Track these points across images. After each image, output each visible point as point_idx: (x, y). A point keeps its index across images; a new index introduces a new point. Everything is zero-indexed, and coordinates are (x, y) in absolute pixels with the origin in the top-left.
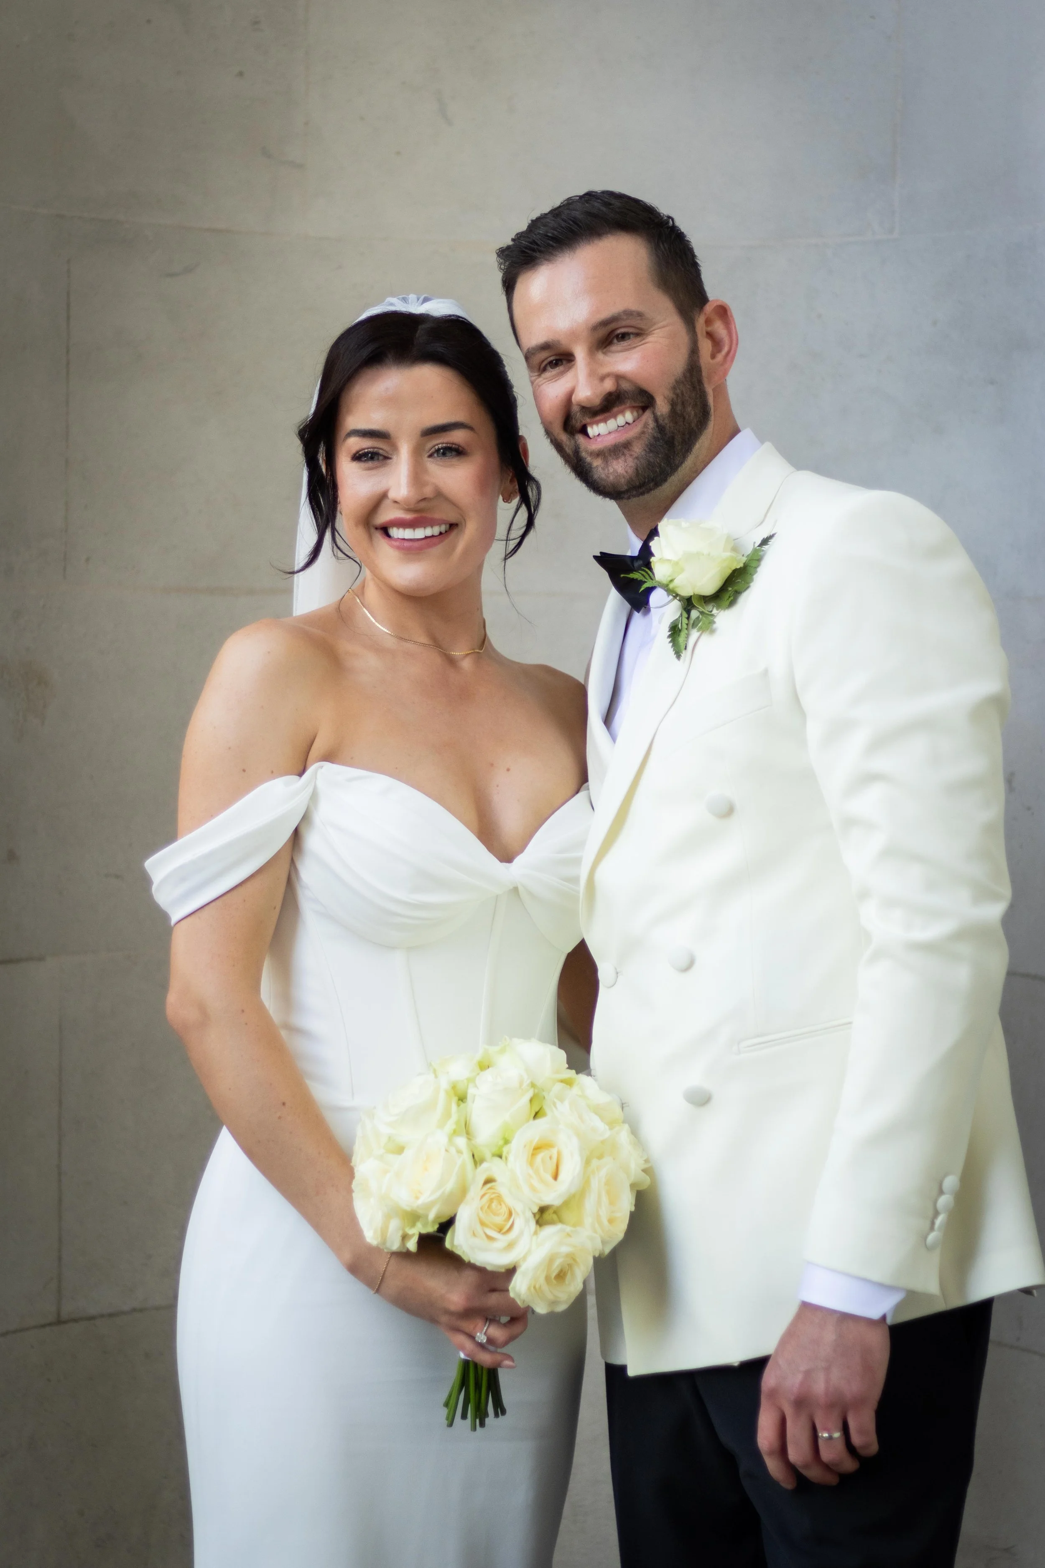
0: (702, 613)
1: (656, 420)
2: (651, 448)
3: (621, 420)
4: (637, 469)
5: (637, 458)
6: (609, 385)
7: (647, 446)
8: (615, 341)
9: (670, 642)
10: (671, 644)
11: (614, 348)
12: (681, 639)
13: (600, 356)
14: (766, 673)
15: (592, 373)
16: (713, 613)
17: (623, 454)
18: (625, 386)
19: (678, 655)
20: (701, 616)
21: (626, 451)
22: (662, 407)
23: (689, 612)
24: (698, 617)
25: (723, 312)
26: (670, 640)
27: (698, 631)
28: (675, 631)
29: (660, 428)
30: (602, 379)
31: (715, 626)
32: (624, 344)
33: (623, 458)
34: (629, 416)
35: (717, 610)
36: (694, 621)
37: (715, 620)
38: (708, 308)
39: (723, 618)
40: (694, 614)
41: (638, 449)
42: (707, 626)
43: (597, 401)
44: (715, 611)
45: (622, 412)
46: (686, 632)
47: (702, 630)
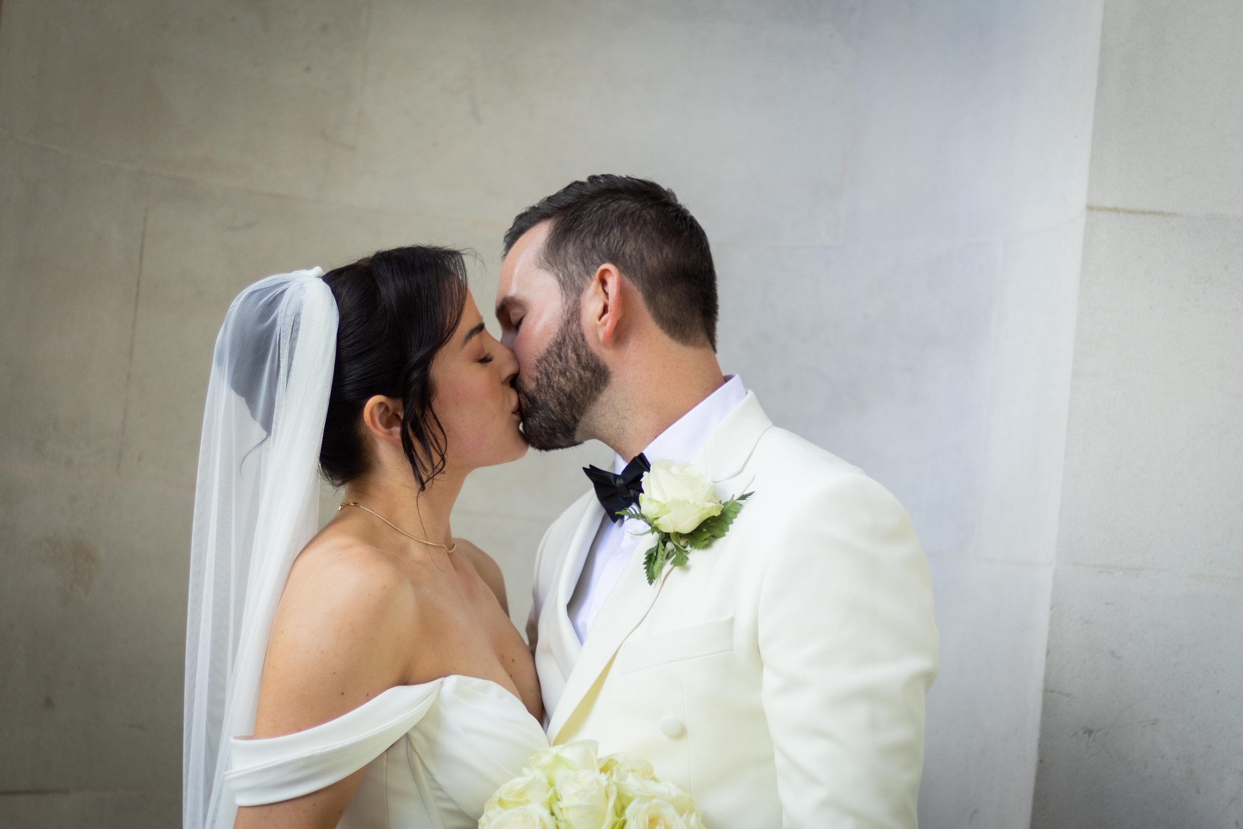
0: (676, 546)
9: (645, 568)
10: (646, 570)
12: (656, 567)
14: (732, 621)
16: (687, 549)
19: (651, 579)
20: (675, 550)
23: (665, 544)
24: (673, 550)
26: (645, 566)
27: (671, 564)
28: (651, 558)
31: (689, 563)
35: (691, 547)
36: (669, 553)
37: (689, 556)
39: (695, 556)
40: (670, 546)
42: (681, 561)
44: (688, 548)
46: (661, 562)
47: (675, 563)
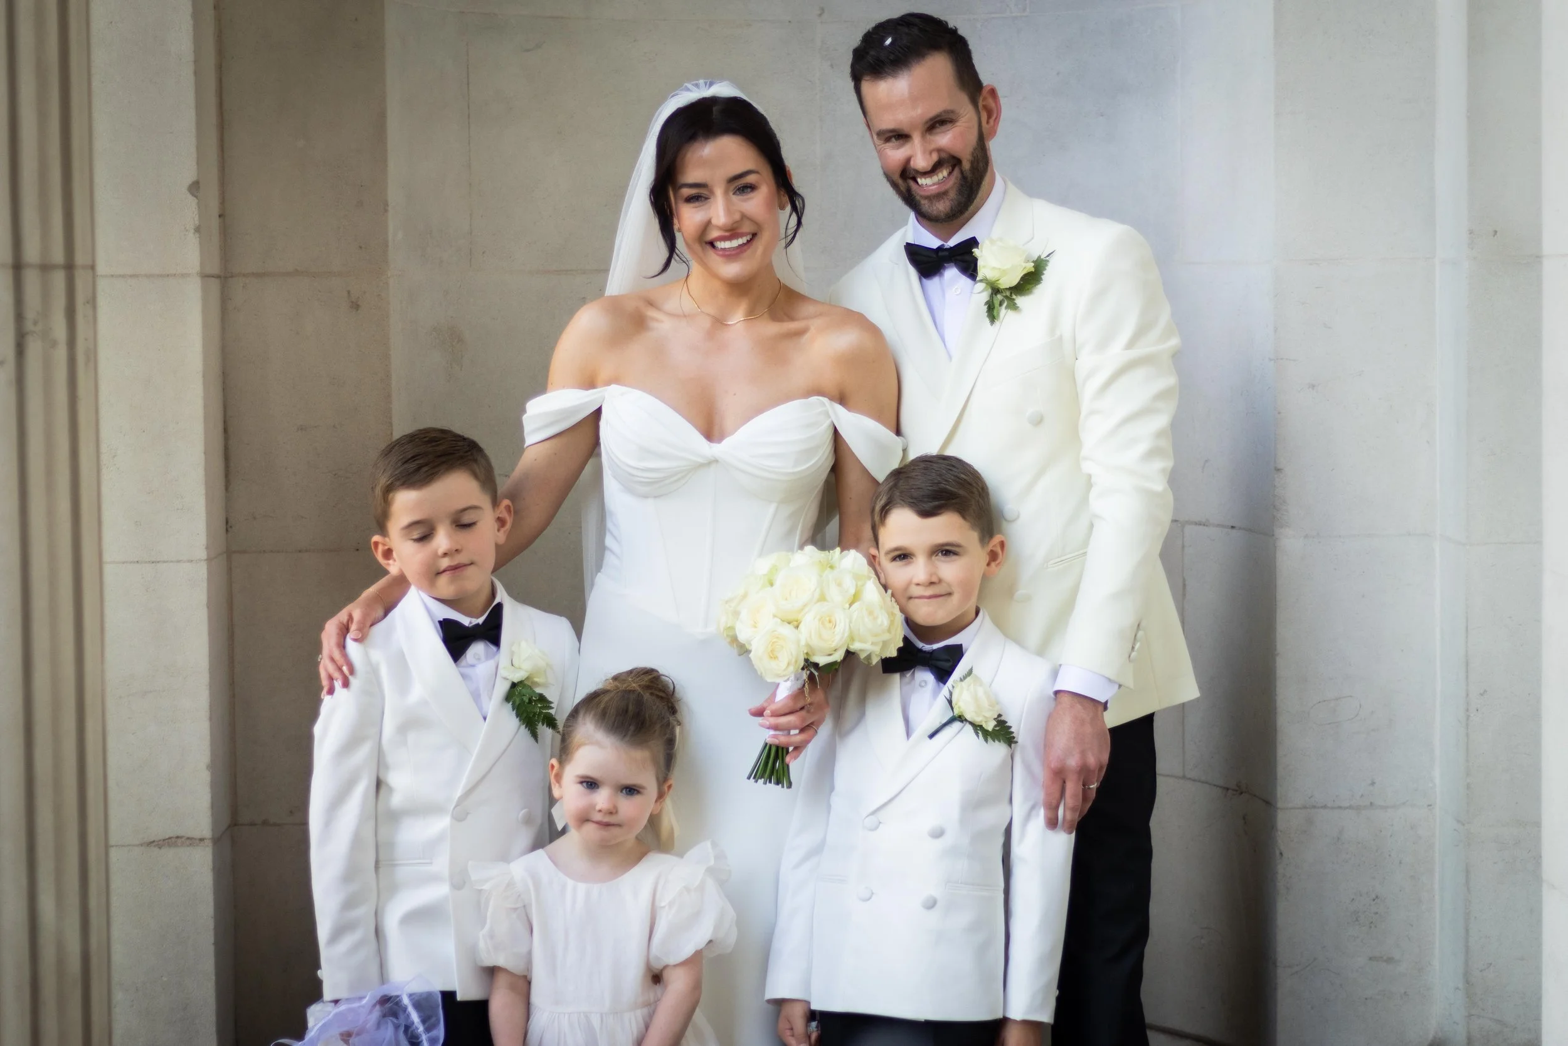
0: (1005, 297)
1: (962, 172)
2: (960, 192)
3: (940, 176)
4: (952, 207)
5: (952, 200)
6: (935, 157)
7: (957, 191)
8: (937, 125)
11: (938, 130)
12: (995, 313)
13: (928, 137)
15: (924, 152)
17: (943, 198)
18: (944, 155)
21: (945, 197)
22: (966, 165)
23: (998, 296)
24: (1003, 299)
25: (993, 92)
28: (991, 308)
29: (964, 177)
30: (931, 153)
32: (943, 128)
33: (942, 201)
34: (945, 173)
35: (1016, 295)
38: (985, 92)
41: (952, 194)
42: (1011, 305)
43: (929, 169)
45: (942, 172)
46: (998, 309)
